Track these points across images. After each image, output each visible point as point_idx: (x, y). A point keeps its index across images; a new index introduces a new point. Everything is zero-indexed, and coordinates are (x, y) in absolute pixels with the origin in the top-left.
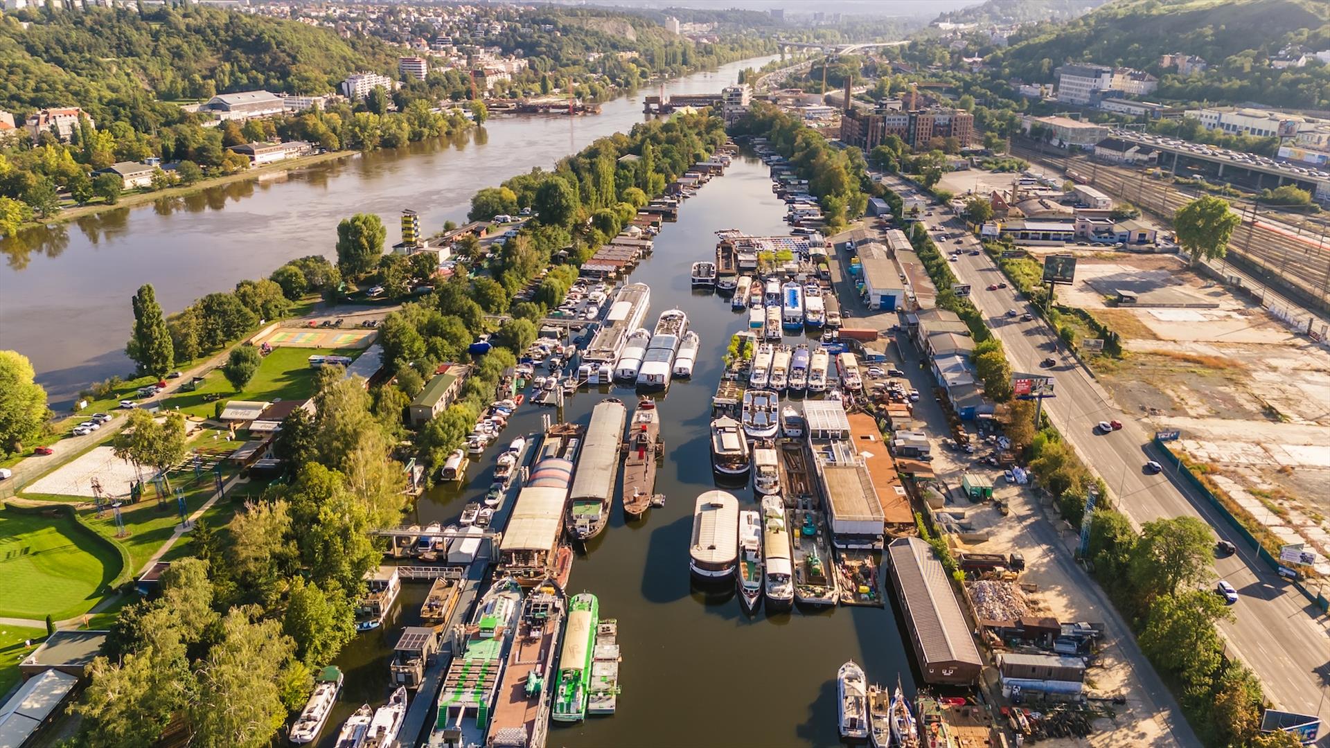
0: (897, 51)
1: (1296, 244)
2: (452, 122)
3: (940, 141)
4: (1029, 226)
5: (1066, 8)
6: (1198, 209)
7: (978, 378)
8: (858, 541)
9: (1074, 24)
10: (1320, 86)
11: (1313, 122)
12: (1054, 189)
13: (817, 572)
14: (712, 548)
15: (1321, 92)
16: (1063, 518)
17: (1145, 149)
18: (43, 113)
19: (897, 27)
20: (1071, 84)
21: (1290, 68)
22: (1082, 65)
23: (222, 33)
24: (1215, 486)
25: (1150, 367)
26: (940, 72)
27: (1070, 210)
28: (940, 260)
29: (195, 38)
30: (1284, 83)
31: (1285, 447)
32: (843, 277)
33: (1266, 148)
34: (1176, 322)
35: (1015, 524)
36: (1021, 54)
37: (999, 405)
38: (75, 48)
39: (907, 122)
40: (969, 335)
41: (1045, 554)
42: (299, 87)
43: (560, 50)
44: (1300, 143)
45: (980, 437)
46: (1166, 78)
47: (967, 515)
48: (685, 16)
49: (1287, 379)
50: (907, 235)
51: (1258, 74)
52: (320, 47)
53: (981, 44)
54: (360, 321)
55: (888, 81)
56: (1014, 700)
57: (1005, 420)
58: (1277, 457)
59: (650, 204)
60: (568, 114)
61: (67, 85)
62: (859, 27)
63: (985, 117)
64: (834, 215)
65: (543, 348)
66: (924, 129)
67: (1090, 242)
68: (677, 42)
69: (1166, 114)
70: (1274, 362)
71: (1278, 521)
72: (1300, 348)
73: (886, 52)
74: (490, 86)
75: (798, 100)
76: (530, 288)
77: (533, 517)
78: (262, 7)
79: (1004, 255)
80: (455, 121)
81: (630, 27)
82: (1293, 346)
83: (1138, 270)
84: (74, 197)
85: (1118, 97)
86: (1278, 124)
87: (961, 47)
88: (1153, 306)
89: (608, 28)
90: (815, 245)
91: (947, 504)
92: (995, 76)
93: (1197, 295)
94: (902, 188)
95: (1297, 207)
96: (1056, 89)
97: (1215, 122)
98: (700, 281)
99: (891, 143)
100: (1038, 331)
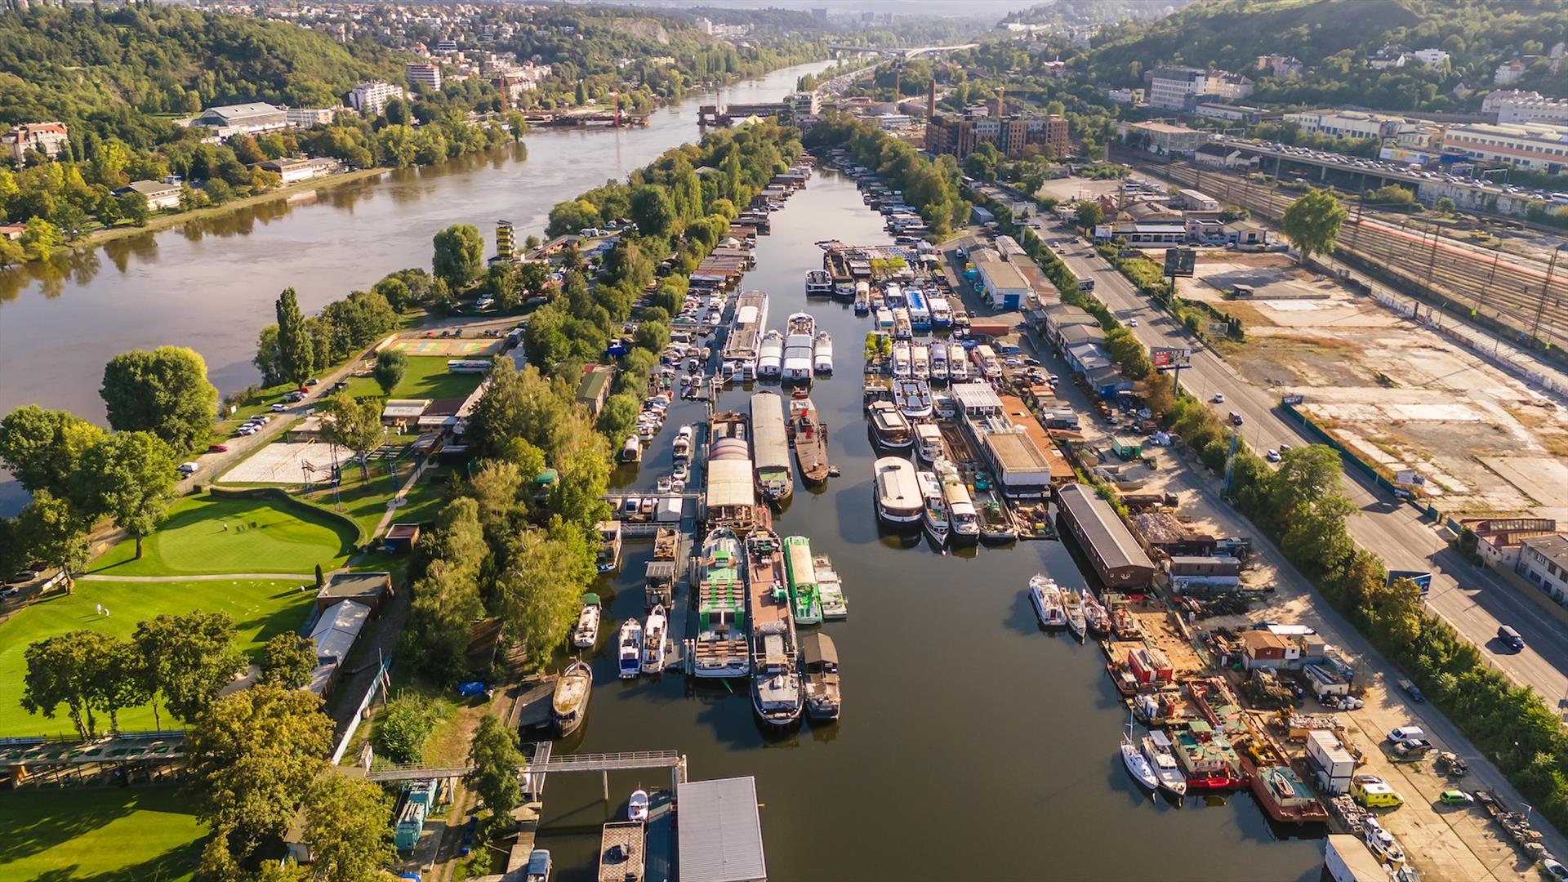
0: (968, 55)
1: (1402, 240)
2: (490, 136)
3: (1034, 147)
4: (1140, 228)
5: (1145, 7)
6: (1307, 204)
7: (1113, 361)
8: (1029, 491)
9: (1163, 25)
10: (1420, 86)
11: (1413, 123)
12: (1159, 193)
13: (997, 513)
14: (901, 498)
15: (1420, 93)
16: (1207, 468)
17: (1246, 154)
18: (22, 129)
19: (959, 28)
20: (1164, 88)
21: (1389, 68)
22: (1174, 67)
23: (202, 36)
24: (1337, 436)
25: (1271, 348)
26: (1020, 77)
27: (1179, 213)
28: (1057, 262)
29: (170, 43)
30: (1384, 84)
31: (1396, 406)
32: (960, 281)
33: (1368, 150)
34: (1291, 311)
35: (1164, 475)
36: (1105, 57)
37: (1136, 383)
38: (32, 55)
39: (999, 129)
40: (1098, 326)
41: (1194, 496)
42: (300, 98)
43: (585, 55)
44: (1401, 144)
45: (1121, 411)
46: (1263, 81)
47: (1120, 470)
48: (718, 17)
49: (1397, 354)
50: (1018, 241)
51: (1356, 75)
52: (316, 53)
53: (1061, 47)
54: (482, 331)
55: (966, 86)
56: (1183, 592)
57: (1144, 395)
58: (1389, 414)
59: (740, 216)
60: (614, 126)
61: (39, 98)
62: (916, 29)
63: (1076, 124)
64: (938, 223)
65: (678, 351)
66: (1017, 136)
67: (1202, 243)
68: (715, 46)
69: (1265, 118)
70: (1384, 342)
71: (1392, 459)
72: (1407, 329)
73: (955, 57)
74: (515, 97)
75: (869, 110)
76: (644, 297)
77: (729, 482)
78: (217, 7)
79: (1119, 255)
80: (492, 134)
81: (661, 29)
82: (1401, 328)
83: (1250, 268)
84: (99, 219)
85: (1214, 102)
86: (1378, 126)
87: (1040, 50)
88: (1268, 298)
89: (637, 30)
90: (925, 252)
91: (1100, 463)
92: (1082, 81)
93: (1309, 288)
94: (1002, 196)
95: (1401, 206)
96: (1147, 94)
97: (1315, 125)
98: (816, 287)
99: (984, 150)
100: (1163, 321)
